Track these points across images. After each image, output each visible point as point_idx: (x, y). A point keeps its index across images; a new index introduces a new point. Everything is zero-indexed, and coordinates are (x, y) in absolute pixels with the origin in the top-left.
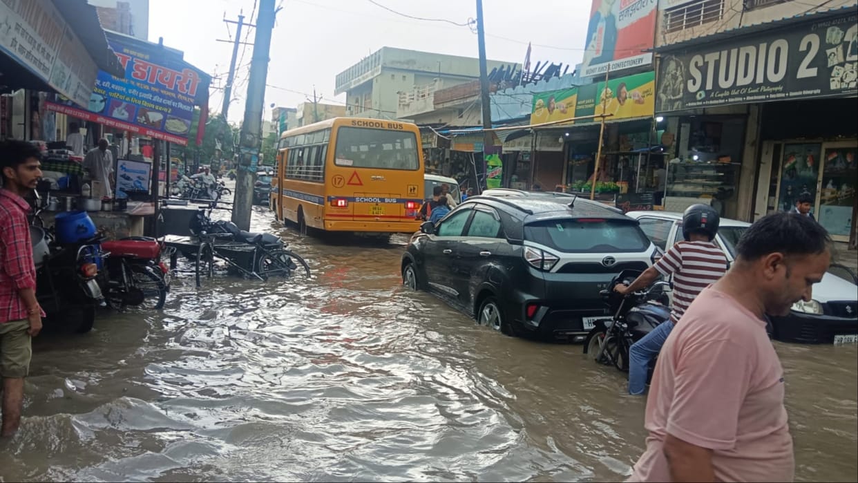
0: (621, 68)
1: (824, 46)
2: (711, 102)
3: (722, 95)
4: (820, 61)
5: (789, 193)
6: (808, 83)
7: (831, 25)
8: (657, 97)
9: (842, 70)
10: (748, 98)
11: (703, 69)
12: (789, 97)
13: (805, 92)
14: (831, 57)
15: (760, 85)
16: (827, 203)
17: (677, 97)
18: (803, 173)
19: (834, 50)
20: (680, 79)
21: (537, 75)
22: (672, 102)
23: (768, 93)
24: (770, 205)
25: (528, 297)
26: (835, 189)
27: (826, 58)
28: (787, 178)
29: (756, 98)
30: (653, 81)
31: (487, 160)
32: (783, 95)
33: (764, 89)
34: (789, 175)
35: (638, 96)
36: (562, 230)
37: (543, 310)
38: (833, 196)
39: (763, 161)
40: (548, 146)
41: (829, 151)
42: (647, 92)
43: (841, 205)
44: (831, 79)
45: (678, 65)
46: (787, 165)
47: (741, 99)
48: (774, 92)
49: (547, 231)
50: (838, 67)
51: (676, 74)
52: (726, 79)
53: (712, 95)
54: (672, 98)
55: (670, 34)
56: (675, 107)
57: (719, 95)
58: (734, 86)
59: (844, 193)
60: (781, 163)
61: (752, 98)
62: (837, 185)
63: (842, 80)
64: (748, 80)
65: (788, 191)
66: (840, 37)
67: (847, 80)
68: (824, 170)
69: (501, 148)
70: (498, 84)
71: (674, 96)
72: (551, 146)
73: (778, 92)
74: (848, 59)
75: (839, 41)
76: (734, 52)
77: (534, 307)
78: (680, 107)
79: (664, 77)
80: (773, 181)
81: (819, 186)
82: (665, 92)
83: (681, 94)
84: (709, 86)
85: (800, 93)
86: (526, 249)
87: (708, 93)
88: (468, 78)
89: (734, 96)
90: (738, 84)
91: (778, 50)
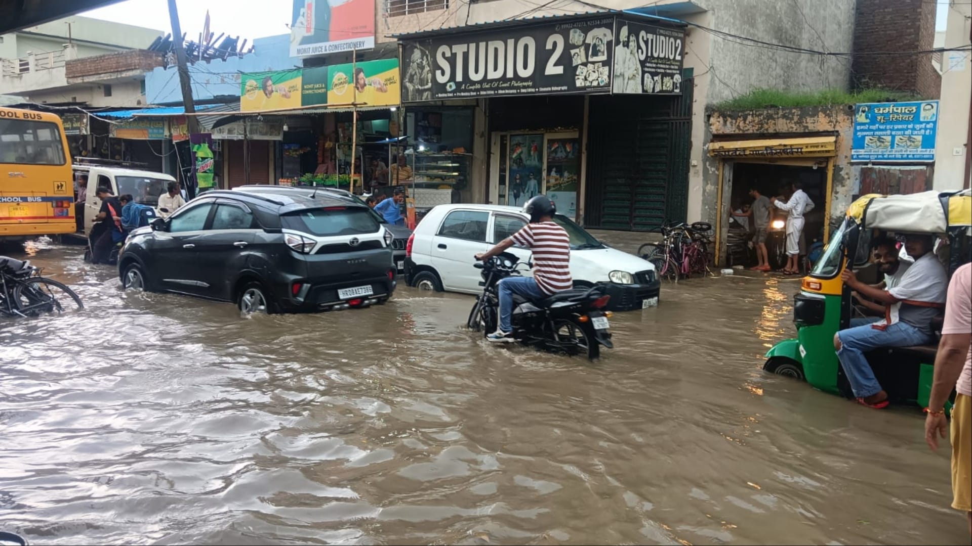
0: (340, 51)
1: (568, 47)
2: (463, 94)
3: (473, 87)
4: (565, 60)
5: (518, 181)
6: (555, 80)
7: (573, 28)
8: (403, 87)
9: (585, 69)
10: (500, 92)
11: (452, 61)
12: (539, 92)
13: (554, 89)
14: (575, 57)
15: (510, 80)
16: (552, 189)
17: (426, 87)
18: (528, 163)
19: (577, 50)
20: (427, 69)
21: (210, 48)
22: (420, 92)
23: (518, 88)
24: (501, 193)
25: (292, 277)
26: (558, 176)
27: (570, 58)
28: (515, 167)
29: (507, 91)
30: (397, 69)
31: (195, 150)
32: (533, 90)
33: (514, 83)
34: (516, 163)
35: (379, 83)
36: (313, 218)
37: (306, 286)
38: (557, 182)
39: (492, 151)
40: (262, 134)
41: (551, 142)
42: (390, 81)
43: (565, 190)
44: (576, 77)
45: (423, 54)
46: (514, 156)
47: (492, 92)
48: (524, 87)
49: (301, 219)
50: (582, 67)
51: (422, 62)
52: (477, 71)
53: (463, 87)
54: (420, 87)
55: (393, 18)
56: (424, 97)
57: (471, 87)
58: (485, 79)
59: (566, 180)
60: (508, 153)
61: (503, 92)
62: (560, 172)
63: (586, 79)
64: (498, 74)
65: (516, 179)
66: (582, 39)
67: (590, 79)
68: (548, 159)
69: (210, 135)
70: (164, 56)
71: (421, 86)
72: (266, 134)
73: (528, 87)
74: (590, 59)
75: (581, 43)
76: (482, 45)
77: (299, 285)
78: (429, 97)
79: (409, 66)
80: (502, 170)
81: (544, 174)
82: (411, 81)
83: (430, 85)
84: (459, 78)
85: (549, 89)
86: (287, 237)
87: (458, 84)
88: (115, 48)
89: (485, 89)
90: (489, 77)
91: (526, 47)
